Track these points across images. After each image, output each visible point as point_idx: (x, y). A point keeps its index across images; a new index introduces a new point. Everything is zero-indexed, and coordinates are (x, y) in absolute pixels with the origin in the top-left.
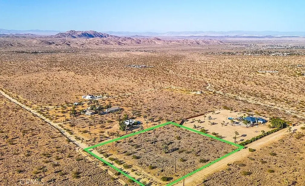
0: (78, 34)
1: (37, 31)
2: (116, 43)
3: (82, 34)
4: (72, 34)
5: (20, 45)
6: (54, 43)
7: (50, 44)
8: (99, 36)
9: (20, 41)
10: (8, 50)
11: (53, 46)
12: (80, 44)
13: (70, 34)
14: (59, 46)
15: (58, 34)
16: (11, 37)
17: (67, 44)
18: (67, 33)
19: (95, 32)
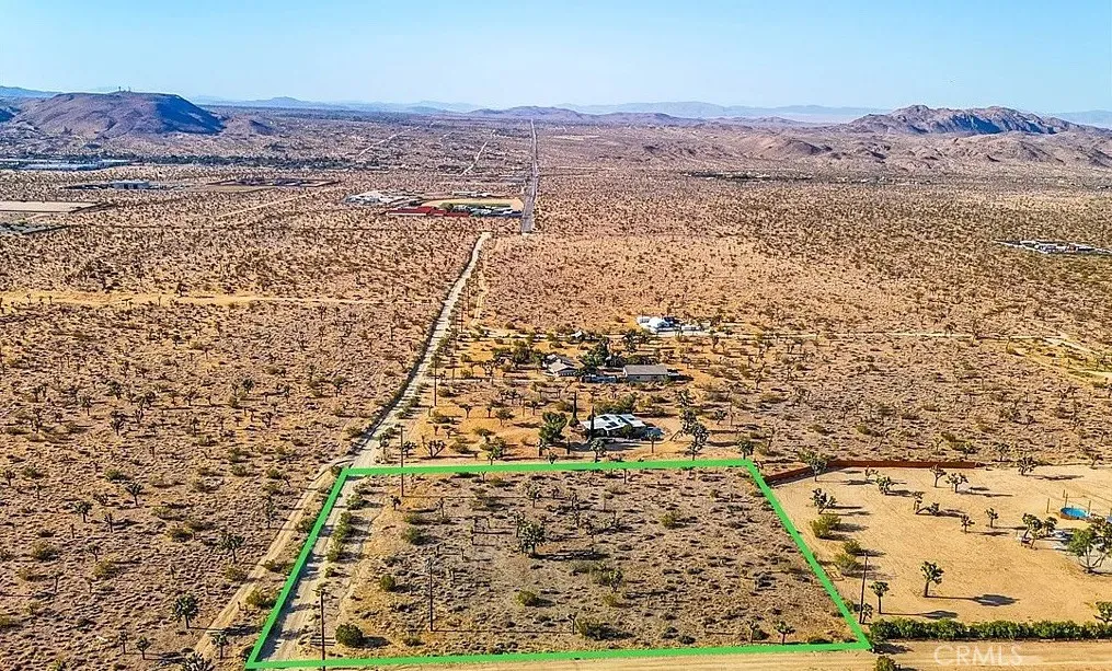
0: (938, 118)
1: (813, 108)
2: (1080, 155)
3: (955, 119)
4: (914, 121)
5: (718, 152)
6: (829, 149)
7: (814, 150)
8: (1024, 129)
9: (727, 141)
10: (676, 166)
11: (820, 161)
12: (924, 155)
13: (905, 121)
14: (843, 159)
15: (861, 120)
16: (707, 128)
17: (875, 154)
18: (895, 116)
19: (1013, 111)
